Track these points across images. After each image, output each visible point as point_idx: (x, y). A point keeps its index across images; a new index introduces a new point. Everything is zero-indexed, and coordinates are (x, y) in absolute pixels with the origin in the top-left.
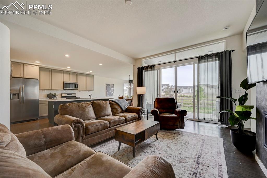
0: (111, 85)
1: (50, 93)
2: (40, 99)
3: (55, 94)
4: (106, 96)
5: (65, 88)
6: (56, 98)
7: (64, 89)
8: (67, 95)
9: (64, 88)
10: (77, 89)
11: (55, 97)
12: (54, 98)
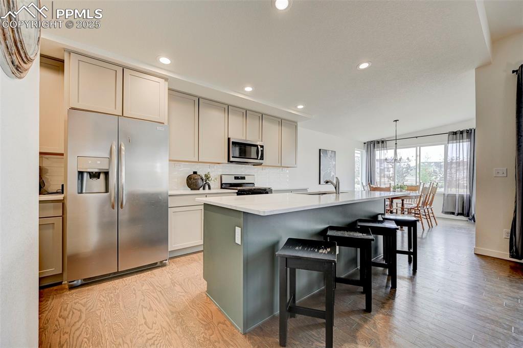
0: (330, 152)
1: (195, 173)
2: (170, 193)
3: (206, 176)
4: (320, 183)
5: (233, 157)
6: (209, 188)
7: (229, 160)
8: (236, 178)
9: (232, 159)
10: (261, 161)
11: (207, 187)
12: (204, 189)
